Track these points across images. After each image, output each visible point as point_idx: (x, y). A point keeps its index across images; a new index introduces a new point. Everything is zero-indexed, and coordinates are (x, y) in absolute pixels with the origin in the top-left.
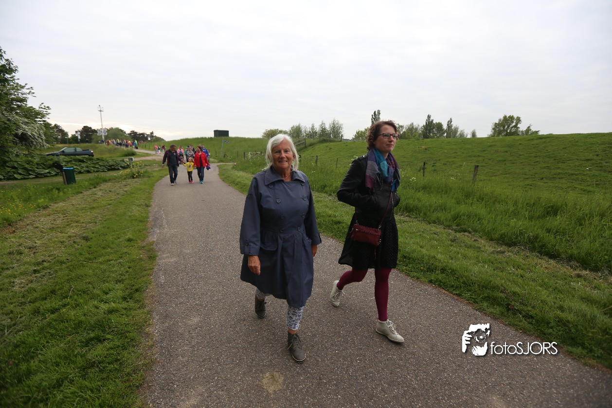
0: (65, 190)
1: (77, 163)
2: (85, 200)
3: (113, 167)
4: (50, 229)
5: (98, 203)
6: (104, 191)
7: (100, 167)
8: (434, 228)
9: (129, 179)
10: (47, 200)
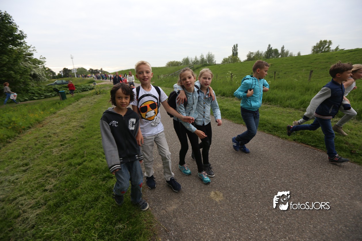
0: (62, 103)
1: (65, 88)
2: (75, 108)
3: (84, 89)
4: (61, 123)
5: (82, 109)
6: (83, 103)
7: (77, 90)
8: (288, 110)
9: (95, 95)
10: (55, 109)
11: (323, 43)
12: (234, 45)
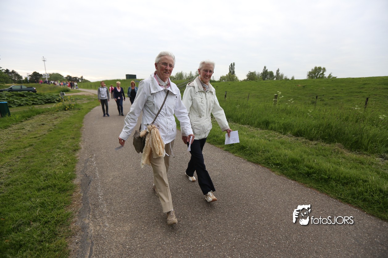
1: (18, 97)
6: (33, 125)
11: (318, 70)
12: (232, 64)
